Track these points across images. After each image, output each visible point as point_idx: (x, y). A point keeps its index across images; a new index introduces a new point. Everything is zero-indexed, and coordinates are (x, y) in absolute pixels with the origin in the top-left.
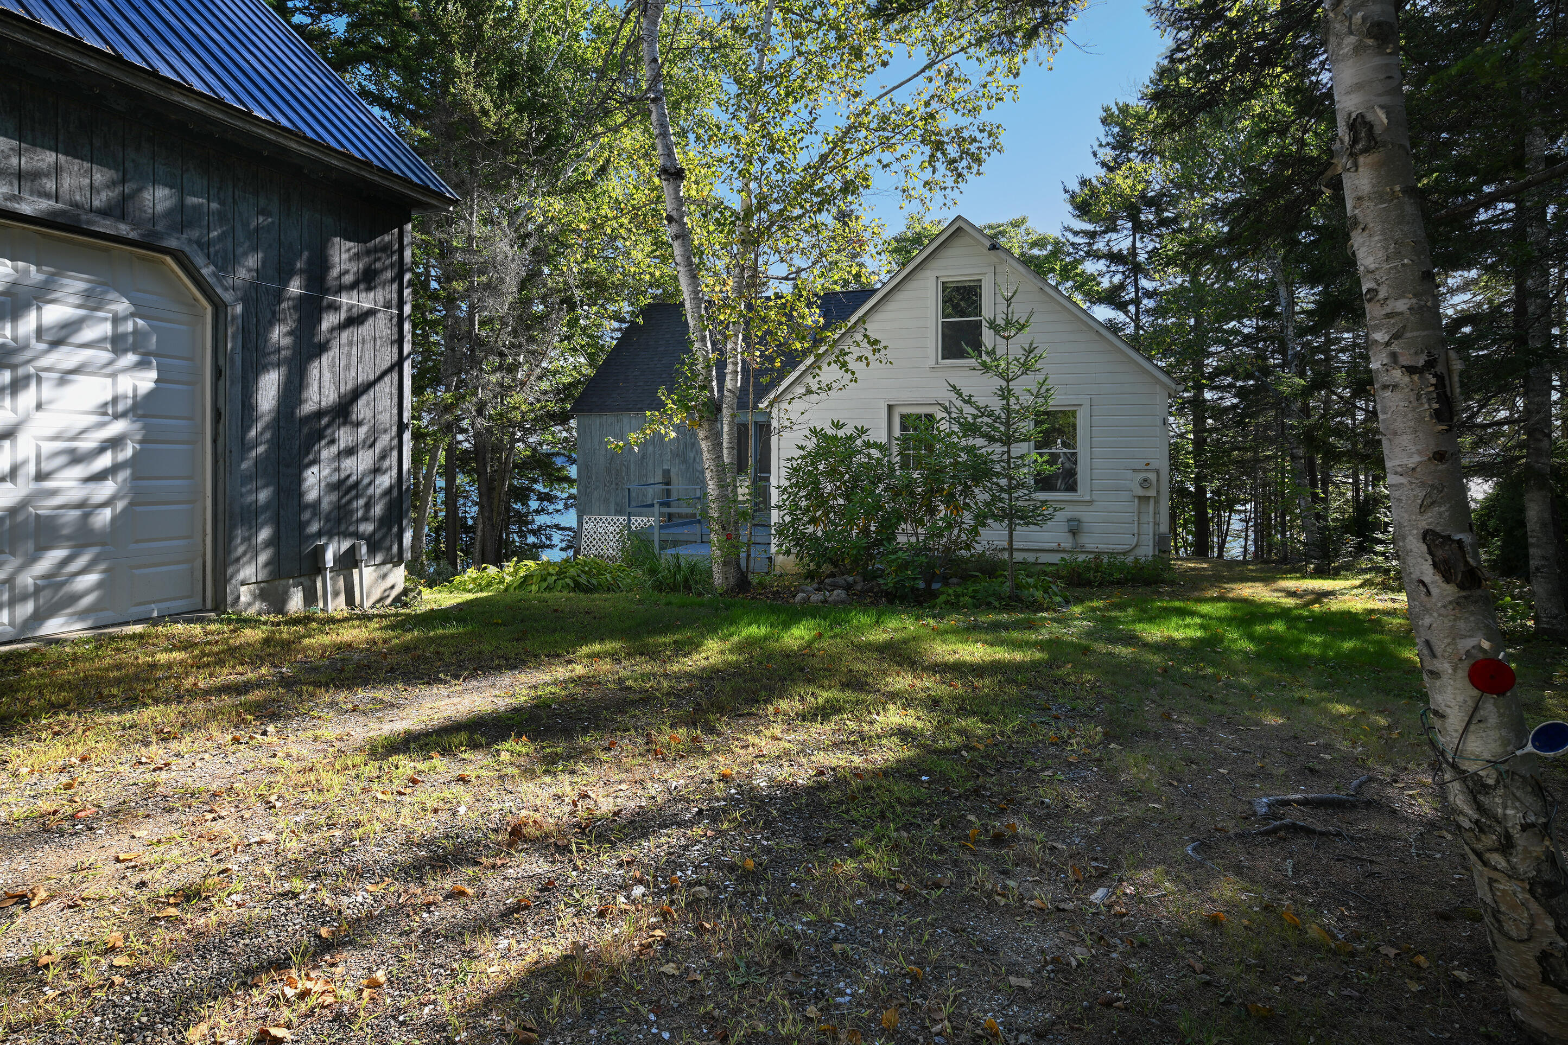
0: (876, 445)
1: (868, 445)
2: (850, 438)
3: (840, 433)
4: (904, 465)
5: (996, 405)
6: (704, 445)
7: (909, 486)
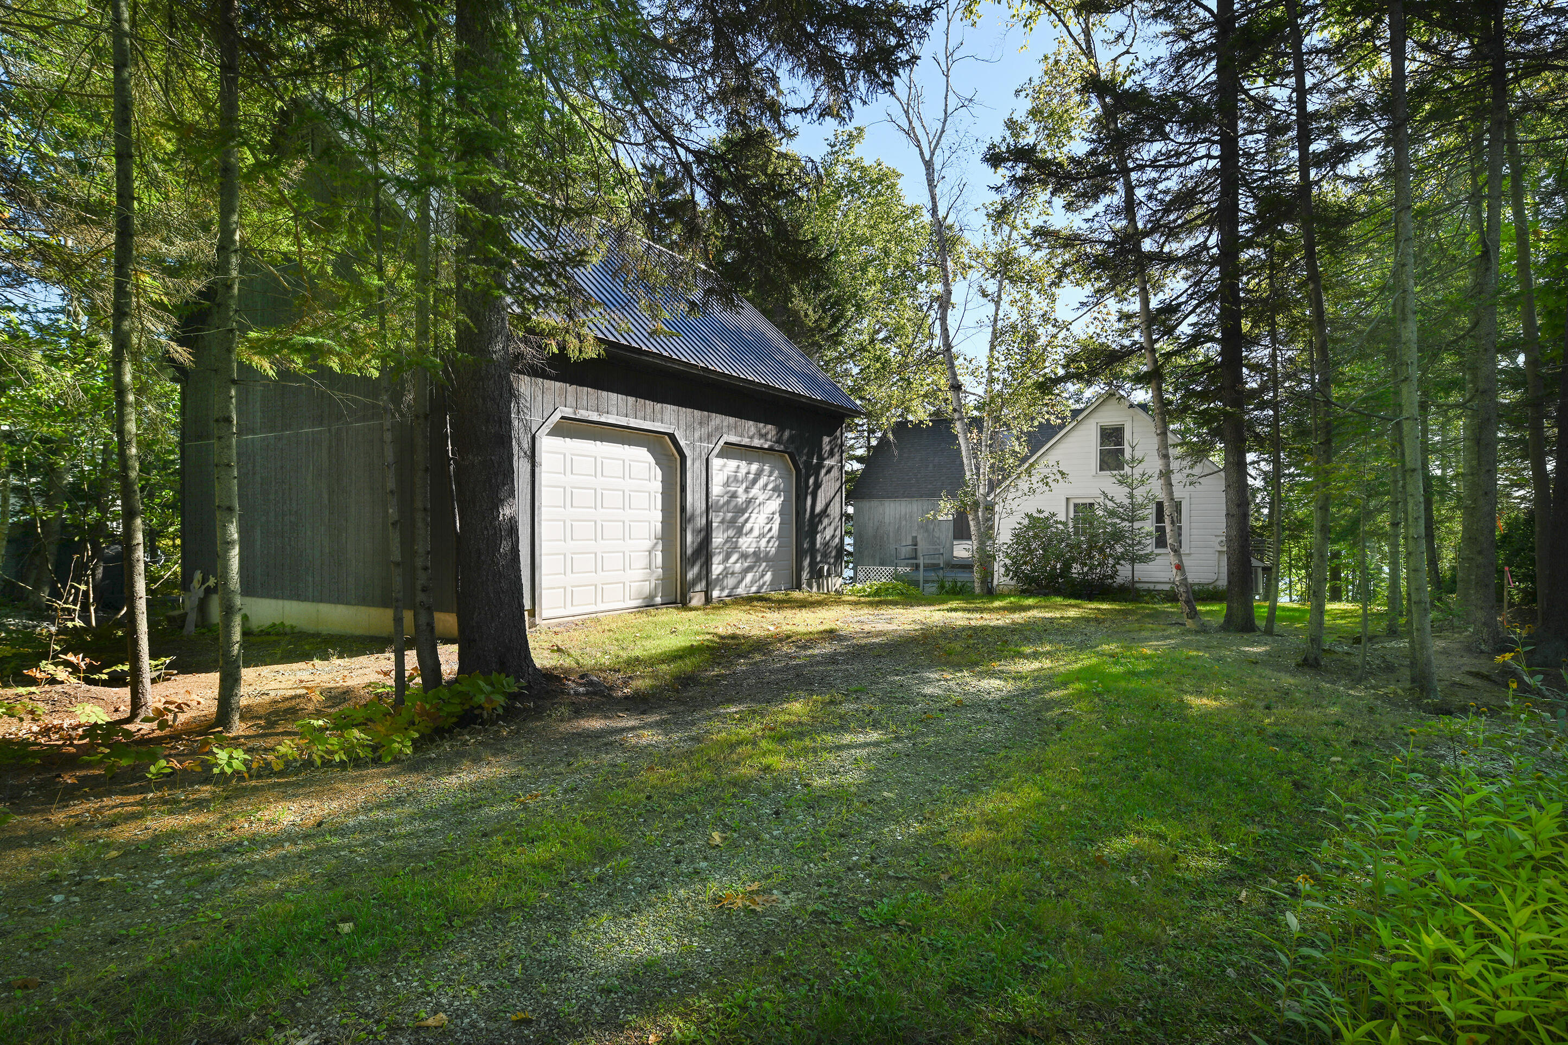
0: (1061, 522)
1: (1056, 522)
2: (1047, 518)
3: (1042, 516)
4: (1076, 533)
5: (1127, 501)
6: (971, 523)
7: (1079, 545)
